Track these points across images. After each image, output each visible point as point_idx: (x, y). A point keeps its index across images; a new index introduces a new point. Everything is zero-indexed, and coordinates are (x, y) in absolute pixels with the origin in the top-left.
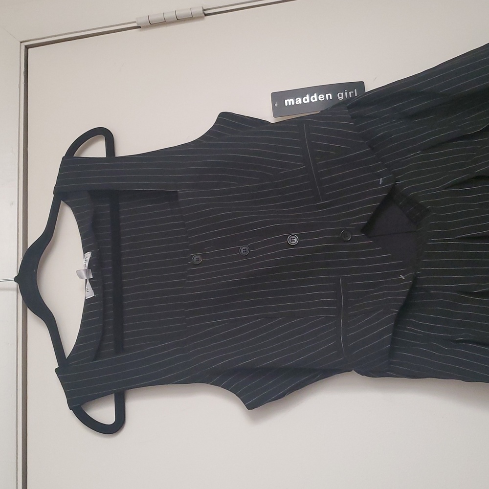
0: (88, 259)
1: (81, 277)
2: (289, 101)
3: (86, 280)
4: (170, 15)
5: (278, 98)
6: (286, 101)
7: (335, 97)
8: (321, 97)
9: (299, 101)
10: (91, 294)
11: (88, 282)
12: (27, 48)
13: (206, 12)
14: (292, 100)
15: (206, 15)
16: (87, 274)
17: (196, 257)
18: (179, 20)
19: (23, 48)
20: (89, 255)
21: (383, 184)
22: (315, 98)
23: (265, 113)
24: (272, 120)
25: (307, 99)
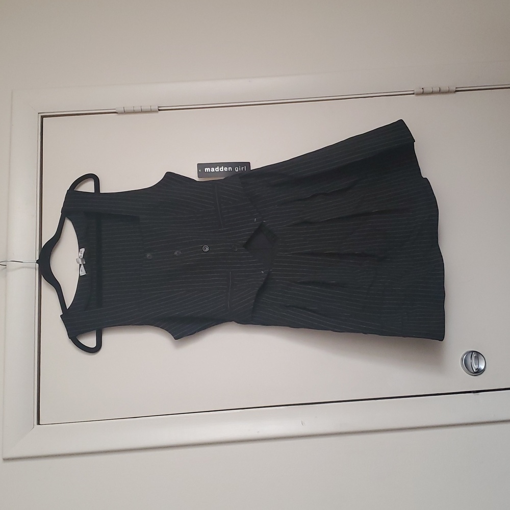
0: (83, 252)
1: (78, 262)
2: (208, 169)
3: (80, 265)
4: (138, 108)
5: (201, 166)
6: (206, 169)
7: (233, 169)
8: (226, 169)
9: (213, 170)
10: (83, 273)
11: (82, 266)
12: (42, 117)
13: (160, 108)
14: (209, 169)
15: (159, 110)
16: (82, 261)
17: (148, 255)
18: (142, 112)
19: (40, 117)
20: (83, 250)
21: (256, 222)
22: (222, 169)
23: (193, 175)
24: (197, 179)
25: (217, 169)
